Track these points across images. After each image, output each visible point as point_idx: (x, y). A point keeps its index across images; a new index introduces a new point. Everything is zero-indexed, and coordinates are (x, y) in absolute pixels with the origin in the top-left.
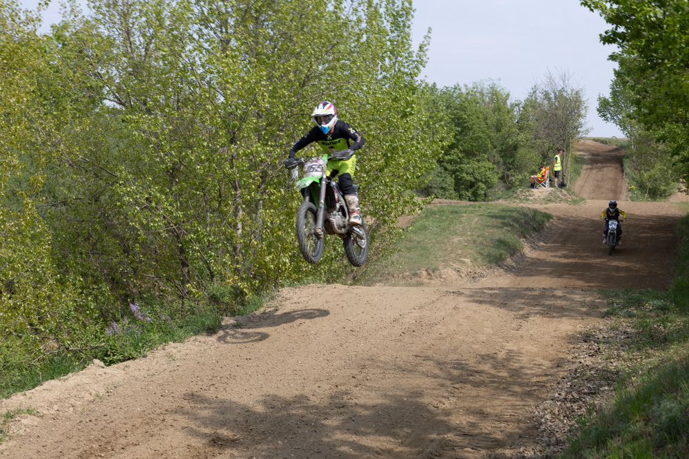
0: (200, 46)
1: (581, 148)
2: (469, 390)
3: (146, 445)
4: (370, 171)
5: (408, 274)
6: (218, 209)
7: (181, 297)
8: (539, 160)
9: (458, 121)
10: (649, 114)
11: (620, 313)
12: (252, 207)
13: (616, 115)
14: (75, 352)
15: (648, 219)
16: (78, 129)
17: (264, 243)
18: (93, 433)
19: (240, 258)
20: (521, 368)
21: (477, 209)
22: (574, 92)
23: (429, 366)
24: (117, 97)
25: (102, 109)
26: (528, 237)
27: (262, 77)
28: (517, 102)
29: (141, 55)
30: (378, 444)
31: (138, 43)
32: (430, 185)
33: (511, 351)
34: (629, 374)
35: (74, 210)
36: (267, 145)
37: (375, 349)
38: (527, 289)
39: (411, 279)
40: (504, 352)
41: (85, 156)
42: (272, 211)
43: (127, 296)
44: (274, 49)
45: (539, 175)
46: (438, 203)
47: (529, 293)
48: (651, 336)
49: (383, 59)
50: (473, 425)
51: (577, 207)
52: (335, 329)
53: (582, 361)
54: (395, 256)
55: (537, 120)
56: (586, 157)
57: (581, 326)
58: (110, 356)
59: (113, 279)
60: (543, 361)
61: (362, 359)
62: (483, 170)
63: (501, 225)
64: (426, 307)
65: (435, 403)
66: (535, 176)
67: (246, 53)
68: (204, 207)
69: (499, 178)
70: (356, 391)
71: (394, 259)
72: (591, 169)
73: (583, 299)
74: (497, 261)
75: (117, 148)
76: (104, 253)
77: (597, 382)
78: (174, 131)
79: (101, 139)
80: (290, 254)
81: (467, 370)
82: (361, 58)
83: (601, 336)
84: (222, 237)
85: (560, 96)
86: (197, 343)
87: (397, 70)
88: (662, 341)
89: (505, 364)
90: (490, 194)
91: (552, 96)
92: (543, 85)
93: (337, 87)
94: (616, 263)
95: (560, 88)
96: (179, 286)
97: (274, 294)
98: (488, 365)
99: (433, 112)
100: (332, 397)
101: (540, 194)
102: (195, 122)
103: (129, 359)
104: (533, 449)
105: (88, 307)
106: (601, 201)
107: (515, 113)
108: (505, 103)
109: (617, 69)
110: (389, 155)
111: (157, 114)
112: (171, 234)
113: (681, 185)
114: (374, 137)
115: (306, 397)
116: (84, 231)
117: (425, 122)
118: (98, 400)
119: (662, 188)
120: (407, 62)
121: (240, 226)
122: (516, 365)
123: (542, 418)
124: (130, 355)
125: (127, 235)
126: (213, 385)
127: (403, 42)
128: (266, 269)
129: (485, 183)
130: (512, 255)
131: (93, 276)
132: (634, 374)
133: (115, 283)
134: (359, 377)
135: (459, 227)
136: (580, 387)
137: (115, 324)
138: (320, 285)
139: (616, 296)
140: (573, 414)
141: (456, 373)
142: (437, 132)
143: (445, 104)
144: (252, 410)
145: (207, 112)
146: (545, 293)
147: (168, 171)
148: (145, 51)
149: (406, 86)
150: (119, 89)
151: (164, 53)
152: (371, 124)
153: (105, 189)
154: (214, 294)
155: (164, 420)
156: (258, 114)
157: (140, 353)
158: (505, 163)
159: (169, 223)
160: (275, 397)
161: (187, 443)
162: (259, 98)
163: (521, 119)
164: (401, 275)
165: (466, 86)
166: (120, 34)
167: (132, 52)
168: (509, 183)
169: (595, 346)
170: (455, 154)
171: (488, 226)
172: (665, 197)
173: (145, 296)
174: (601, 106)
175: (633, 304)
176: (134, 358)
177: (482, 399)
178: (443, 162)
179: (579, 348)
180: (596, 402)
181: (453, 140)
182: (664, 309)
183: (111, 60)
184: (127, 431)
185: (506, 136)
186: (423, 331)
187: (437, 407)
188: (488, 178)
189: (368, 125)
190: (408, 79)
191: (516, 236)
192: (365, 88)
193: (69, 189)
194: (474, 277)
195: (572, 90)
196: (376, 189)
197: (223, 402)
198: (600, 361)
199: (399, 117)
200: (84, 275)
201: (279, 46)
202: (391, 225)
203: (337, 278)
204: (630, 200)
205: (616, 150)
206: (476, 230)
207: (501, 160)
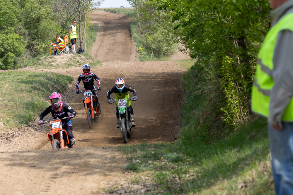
1: (94, 18)
8: (59, 30)
21: (7, 76)
56: (100, 25)
62: (11, 41)
69: (26, 48)
72: (105, 35)
74: (27, 122)
90: (18, 62)
101: (61, 60)
113: (181, 45)
119: (165, 48)
129: (13, 52)
158: (30, 34)
171: (18, 91)
172: (168, 56)
185: (29, 10)
188: (16, 48)
191: (42, 99)
204: (138, 60)
205: (125, 17)
206: (7, 95)
207: (26, 32)
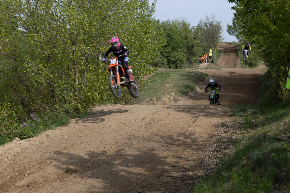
0: (59, 4)
1: (220, 46)
2: (174, 148)
3: (39, 173)
4: (132, 57)
5: (148, 100)
6: (68, 73)
7: (53, 111)
8: (203, 52)
9: (169, 35)
10: (249, 32)
11: (237, 115)
12: (82, 72)
13: (235, 32)
14: (8, 135)
15: (248, 76)
16: (7, 40)
17: (87, 87)
18: (16, 168)
19: (77, 94)
20: (196, 138)
21: (177, 72)
22: (217, 23)
23: (157, 138)
24: (24, 26)
25: (17, 31)
26: (198, 84)
27: (85, 17)
28: (193, 27)
29: (34, 8)
30: (136, 171)
31: (32, 3)
32: (157, 62)
33: (191, 131)
34: (241, 140)
35: (6, 75)
36: (88, 46)
37: (135, 131)
38: (198, 105)
39: (150, 102)
40: (189, 132)
41: (11, 51)
42: (91, 74)
43: (29, 111)
44: (90, 5)
45: (203, 58)
46: (161, 70)
47: (199, 107)
48: (250, 124)
49: (137, 9)
50: (176, 162)
51: (219, 71)
52: (118, 123)
53: (221, 135)
54: (143, 92)
55: (202, 35)
56: (222, 50)
57: (221, 120)
58: (22, 136)
59: (23, 104)
60: (205, 135)
61: (129, 135)
62: (179, 56)
63: (187, 79)
64: (156, 113)
65: (160, 153)
66: (201, 58)
67: (79, 7)
68: (62, 72)
69: (186, 59)
70: (127, 149)
71: (142, 94)
72: (225, 55)
73: (221, 109)
74: (185, 94)
75: (24, 48)
76: (19, 92)
77: (227, 144)
78: (48, 41)
79: (17, 44)
80: (98, 92)
81: (173, 139)
82: (127, 9)
83: (229, 125)
84: (69, 85)
85: (211, 24)
86: (59, 130)
87: (143, 14)
88: (254, 126)
89: (189, 137)
90: (182, 66)
91: (208, 24)
92: (204, 20)
93: (117, 21)
94: (235, 94)
95: (211, 21)
96: (51, 106)
97: (92, 109)
98: (182, 137)
99: (158, 32)
100: (117, 152)
101: (203, 66)
102: (57, 37)
103: (31, 137)
104: (201, 172)
105: (13, 115)
106: (229, 69)
107: (193, 32)
108: (188, 27)
109: (235, 13)
110: (140, 50)
111: (41, 33)
112: (48, 84)
113: (262, 61)
114: (133, 42)
115: (106, 152)
116: (11, 83)
117: (155, 36)
118: (18, 154)
119: (254, 63)
120: (147, 11)
121: (77, 80)
122: (194, 137)
123: (205, 159)
124: (31, 135)
125: (29, 85)
126: (66, 147)
127: (146, 2)
128: (88, 98)
129: (180, 61)
130: (192, 91)
131: (15, 102)
132: (243, 140)
133: (24, 105)
134: (128, 143)
135: (170, 80)
136: (220, 146)
137: (24, 123)
138: (111, 105)
139: (235, 108)
140: (218, 157)
141: (169, 141)
142: (160, 40)
143: (163, 28)
144: (83, 157)
145: (62, 32)
146: (205, 107)
147: (46, 58)
148: (36, 6)
149: (146, 21)
150: (25, 23)
151: (44, 7)
152: (132, 37)
153: (19, 65)
154: (66, 109)
155: (46, 162)
156: (84, 33)
157: (35, 134)
158: (188, 53)
159: (47, 80)
160: (93, 152)
161: (56, 172)
162: (84, 26)
163: (195, 34)
164: (145, 100)
165: (172, 20)
167: (30, 7)
168: (190, 61)
169: (227, 129)
170: (168, 49)
171: (182, 79)
172: (255, 66)
173: (37, 110)
174: (228, 29)
175: (242, 111)
176: (33, 137)
177: (180, 151)
178: (162, 52)
179: (220, 130)
180: (227, 152)
181: (167, 44)
182: (255, 113)
183: (21, 10)
184: (30, 167)
185: (189, 41)
186: (155, 123)
187: (161, 155)
188: (182, 59)
189: (131, 37)
190: (147, 18)
191: (193, 83)
192: (129, 22)
193: (4, 65)
194: (176, 101)
195: (216, 22)
196: (135, 64)
197: (71, 154)
198: (229, 135)
199: (144, 34)
200: (11, 102)
201: (92, 4)
202: (141, 79)
203: (119, 102)
204: (241, 68)
205: (235, 47)
206: (177, 81)
207: (187, 52)
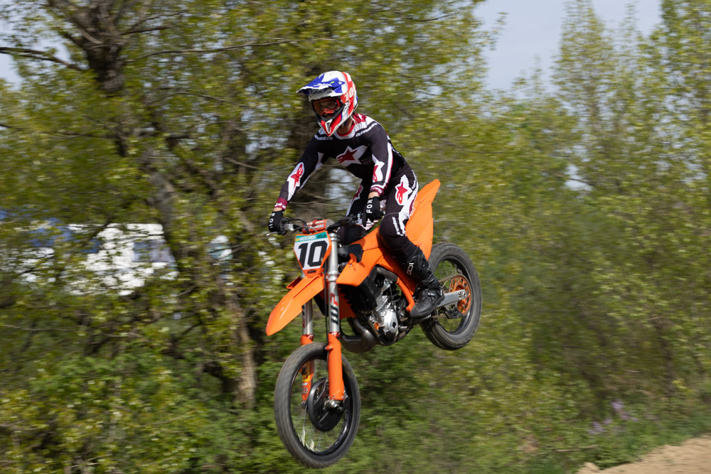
24: (588, 178)
86: (696, 446)
103: (623, 463)
124: (625, 458)
157: (635, 456)
166: (587, 110)
176: (628, 462)
